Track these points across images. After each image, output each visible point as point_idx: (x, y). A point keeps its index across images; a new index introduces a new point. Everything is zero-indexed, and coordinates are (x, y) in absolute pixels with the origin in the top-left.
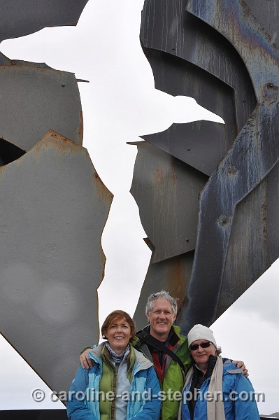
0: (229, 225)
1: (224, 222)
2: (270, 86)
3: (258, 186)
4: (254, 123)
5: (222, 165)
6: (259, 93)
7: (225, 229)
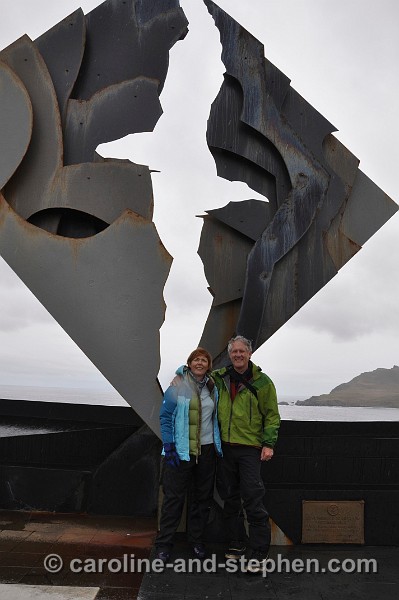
0: (269, 279)
1: (265, 277)
2: (301, 175)
3: (291, 250)
4: (289, 202)
5: (265, 234)
6: (293, 180)
7: (266, 282)
